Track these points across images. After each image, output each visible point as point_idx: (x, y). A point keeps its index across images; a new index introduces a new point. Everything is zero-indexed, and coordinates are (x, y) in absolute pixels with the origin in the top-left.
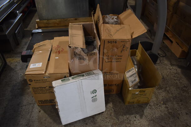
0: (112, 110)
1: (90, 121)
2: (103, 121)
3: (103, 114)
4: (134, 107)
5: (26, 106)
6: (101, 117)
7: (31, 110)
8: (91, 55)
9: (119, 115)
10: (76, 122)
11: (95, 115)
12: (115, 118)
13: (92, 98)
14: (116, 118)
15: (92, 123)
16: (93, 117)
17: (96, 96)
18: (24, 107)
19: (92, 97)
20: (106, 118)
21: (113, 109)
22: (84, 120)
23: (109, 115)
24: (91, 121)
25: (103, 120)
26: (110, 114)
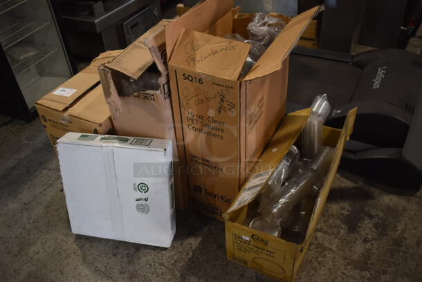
0: (188, 254)
1: (127, 252)
2: (148, 266)
3: (164, 252)
4: (242, 275)
5: (50, 170)
6: (151, 258)
7: (51, 182)
8: (147, 98)
9: (193, 274)
10: (100, 240)
11: (146, 246)
12: (179, 275)
13: (137, 200)
14: (181, 276)
15: (125, 258)
16: (138, 247)
17: (146, 200)
18: (45, 172)
19: (138, 198)
20: (162, 264)
21: (191, 253)
22: (118, 245)
23: (173, 262)
24: (129, 253)
25: (151, 265)
26: (175, 261)
